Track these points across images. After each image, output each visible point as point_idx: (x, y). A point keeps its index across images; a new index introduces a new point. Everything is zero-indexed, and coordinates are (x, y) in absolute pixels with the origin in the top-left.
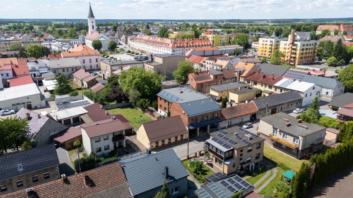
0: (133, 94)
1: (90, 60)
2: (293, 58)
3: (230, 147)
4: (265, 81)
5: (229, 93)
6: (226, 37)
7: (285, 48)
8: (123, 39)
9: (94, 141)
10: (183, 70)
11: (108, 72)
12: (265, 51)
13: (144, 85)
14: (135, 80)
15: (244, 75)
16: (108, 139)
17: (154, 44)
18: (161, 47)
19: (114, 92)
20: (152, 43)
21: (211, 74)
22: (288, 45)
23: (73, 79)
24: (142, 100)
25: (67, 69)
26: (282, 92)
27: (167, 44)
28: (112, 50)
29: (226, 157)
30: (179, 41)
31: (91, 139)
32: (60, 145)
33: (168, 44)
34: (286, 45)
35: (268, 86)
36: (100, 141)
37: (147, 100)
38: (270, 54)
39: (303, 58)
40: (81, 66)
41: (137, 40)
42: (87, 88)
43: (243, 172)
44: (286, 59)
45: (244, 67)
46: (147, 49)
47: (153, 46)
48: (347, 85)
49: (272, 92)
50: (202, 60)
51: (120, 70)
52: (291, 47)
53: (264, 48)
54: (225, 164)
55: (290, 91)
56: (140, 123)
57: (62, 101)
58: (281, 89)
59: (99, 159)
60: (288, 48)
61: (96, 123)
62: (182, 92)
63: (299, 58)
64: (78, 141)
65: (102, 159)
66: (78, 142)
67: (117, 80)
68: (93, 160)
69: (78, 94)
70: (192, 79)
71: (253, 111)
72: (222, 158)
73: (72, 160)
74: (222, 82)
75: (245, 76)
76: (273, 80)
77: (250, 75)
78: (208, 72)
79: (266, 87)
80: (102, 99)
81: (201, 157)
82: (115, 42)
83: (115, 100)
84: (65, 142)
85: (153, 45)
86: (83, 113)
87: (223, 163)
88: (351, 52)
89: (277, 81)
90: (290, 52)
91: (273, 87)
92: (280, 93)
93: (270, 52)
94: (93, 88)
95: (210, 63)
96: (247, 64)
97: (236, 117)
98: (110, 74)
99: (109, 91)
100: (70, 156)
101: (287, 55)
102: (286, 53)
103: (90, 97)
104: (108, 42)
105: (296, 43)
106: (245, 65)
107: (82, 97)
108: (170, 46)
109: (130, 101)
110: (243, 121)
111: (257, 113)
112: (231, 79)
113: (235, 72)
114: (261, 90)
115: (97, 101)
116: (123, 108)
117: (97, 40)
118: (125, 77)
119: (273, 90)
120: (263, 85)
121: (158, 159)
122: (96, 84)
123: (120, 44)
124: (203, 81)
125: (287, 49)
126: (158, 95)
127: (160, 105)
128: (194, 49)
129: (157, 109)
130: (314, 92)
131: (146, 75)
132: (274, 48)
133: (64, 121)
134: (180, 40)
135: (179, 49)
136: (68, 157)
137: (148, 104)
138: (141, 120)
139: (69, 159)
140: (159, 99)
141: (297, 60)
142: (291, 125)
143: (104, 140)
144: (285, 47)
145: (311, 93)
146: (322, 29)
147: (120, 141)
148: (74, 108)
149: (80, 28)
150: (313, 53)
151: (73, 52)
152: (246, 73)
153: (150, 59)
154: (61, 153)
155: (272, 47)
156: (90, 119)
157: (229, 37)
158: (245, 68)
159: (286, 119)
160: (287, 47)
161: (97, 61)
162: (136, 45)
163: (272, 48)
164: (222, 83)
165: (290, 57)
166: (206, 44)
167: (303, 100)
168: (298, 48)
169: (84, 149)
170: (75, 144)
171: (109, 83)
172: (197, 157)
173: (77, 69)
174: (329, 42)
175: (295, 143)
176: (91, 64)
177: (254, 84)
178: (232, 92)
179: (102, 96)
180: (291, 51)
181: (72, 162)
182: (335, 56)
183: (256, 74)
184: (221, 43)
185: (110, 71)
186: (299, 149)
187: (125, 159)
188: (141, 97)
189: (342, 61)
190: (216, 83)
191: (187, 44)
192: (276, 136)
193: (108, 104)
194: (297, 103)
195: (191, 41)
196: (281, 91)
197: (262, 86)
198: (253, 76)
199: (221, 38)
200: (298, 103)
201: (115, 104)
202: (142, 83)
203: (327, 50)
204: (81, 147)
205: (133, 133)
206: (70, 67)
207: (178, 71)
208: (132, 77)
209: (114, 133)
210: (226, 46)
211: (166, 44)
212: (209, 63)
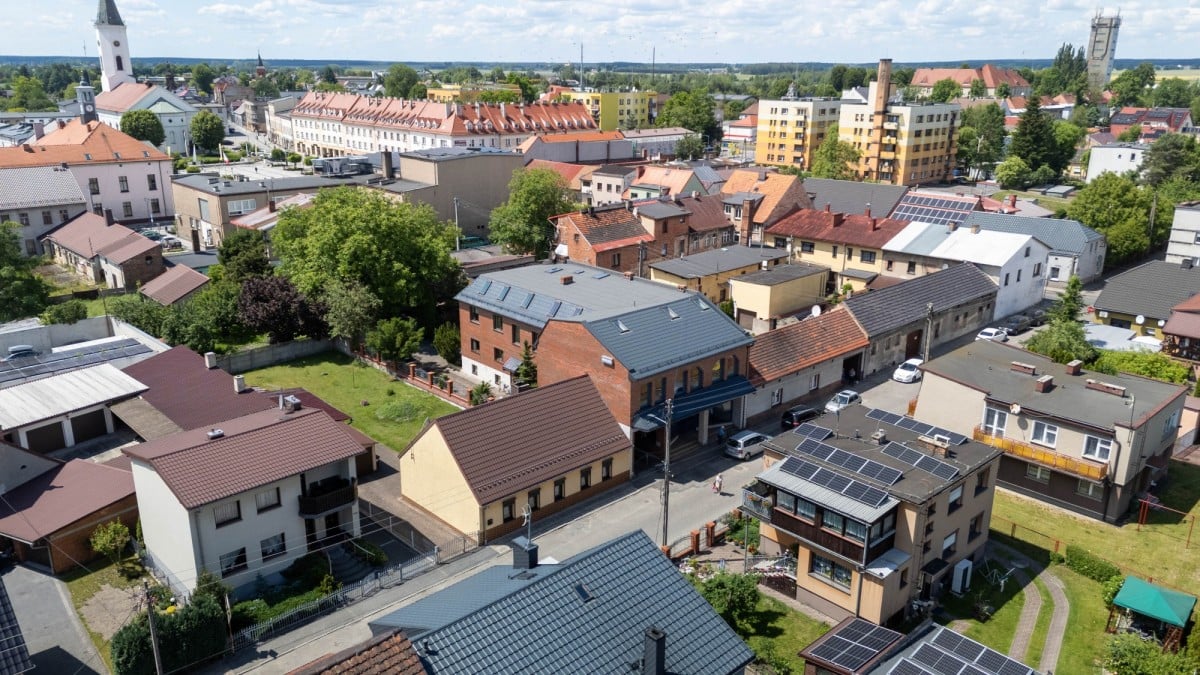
0: (344, 300)
1: (123, 180)
2: (886, 164)
3: (886, 501)
4: (844, 236)
5: (732, 282)
6: (639, 101)
7: (856, 129)
8: (244, 115)
9: (208, 524)
10: (535, 202)
11: (209, 226)
12: (781, 146)
13: (389, 261)
14: (349, 243)
15: (761, 216)
16: (278, 504)
17: (380, 123)
18: (409, 131)
19: (259, 298)
20: (371, 121)
21: (646, 216)
22: (866, 118)
23: (53, 257)
24: (387, 326)
25: (23, 215)
26: (914, 270)
27: (431, 120)
28: (207, 151)
29: (871, 546)
30: (477, 111)
31: (195, 512)
32: (19, 552)
33: (436, 120)
34: (862, 120)
35: (860, 253)
36: (239, 518)
37: (410, 323)
38: (798, 154)
39: (920, 162)
40: (84, 204)
41: (307, 112)
42: (121, 289)
43: (931, 603)
44: (862, 169)
45: (756, 189)
46: (351, 144)
47: (375, 133)
48: (1113, 242)
49: (877, 276)
50: (579, 176)
51: (267, 209)
52: (880, 125)
53: (777, 135)
54: (870, 577)
55: (946, 267)
56: (393, 420)
57: (11, 349)
58: (912, 260)
59: (245, 610)
60: (870, 131)
61: (211, 434)
62: (568, 281)
63: (907, 162)
64: (119, 525)
65: (256, 605)
66: (116, 532)
67: (259, 248)
68: (213, 618)
69: (85, 312)
70: (577, 236)
71: (850, 346)
72: (852, 551)
73: (93, 630)
74: (686, 244)
75: (766, 221)
76: (875, 229)
77: (785, 217)
78: (633, 207)
79: (850, 257)
80: (202, 329)
81: (717, 553)
82: (216, 121)
83: (261, 332)
84: (48, 536)
85: (374, 128)
86: (122, 393)
87: (856, 576)
88: (1066, 141)
89: (892, 235)
90: (875, 143)
91: (879, 254)
92: (906, 277)
93: (797, 147)
94: (152, 288)
95: (609, 187)
96: (766, 178)
97: (797, 372)
98: (218, 232)
99: (229, 296)
100: (77, 608)
101: (865, 154)
102: (863, 147)
103: (149, 323)
104: (190, 121)
105: (895, 110)
106: (760, 180)
107: (104, 328)
108: (443, 127)
109: (335, 333)
110: (821, 387)
111: (863, 350)
112: (714, 235)
113: (727, 206)
114: (833, 270)
115: (183, 336)
116: (303, 366)
117: (142, 108)
118: (299, 233)
119: (878, 267)
120: (840, 248)
121: (585, 588)
122: (163, 271)
123: (232, 132)
124: (620, 244)
125: (865, 132)
126: (458, 297)
127: (472, 340)
128: (539, 138)
129: (455, 360)
130: (1028, 267)
131: (394, 219)
132: (812, 135)
133: (29, 434)
134: (481, 106)
135: (481, 138)
136: (70, 612)
137: (415, 340)
138: (395, 409)
139: (77, 624)
140: (464, 315)
141: (901, 171)
142: (1055, 386)
143: (261, 511)
144: (859, 125)
145: (1020, 271)
146: (926, 81)
147: (331, 512)
148: (77, 373)
149: (58, 79)
150: (946, 146)
151: (44, 150)
152: (769, 212)
153: (379, 172)
154: (27, 596)
155: (805, 129)
156: (161, 416)
157: (648, 100)
158: (761, 193)
159: (1024, 365)
160: (866, 125)
161: (153, 187)
162: (305, 130)
163: (804, 133)
164: (686, 249)
165: (876, 160)
166: (576, 122)
167: (998, 299)
168: (905, 129)
169: (152, 565)
170: (101, 542)
171: (224, 263)
172: (700, 553)
173: (67, 214)
174: (993, 110)
175: (1096, 456)
176: (126, 197)
177: (803, 250)
178: (737, 278)
179: (204, 317)
180: (881, 140)
181: (96, 637)
182: (1019, 155)
183: (805, 212)
184: (621, 121)
185: (217, 219)
186: (1113, 479)
187: (368, 596)
188: (385, 313)
189: (1044, 171)
190: (663, 252)
191: (507, 123)
192: (1000, 433)
193: (233, 352)
194: (981, 309)
195: (522, 111)
196: (911, 267)
197: (834, 256)
198: (795, 220)
199: (621, 102)
200: (984, 309)
201: (262, 350)
202: (379, 251)
203: (987, 138)
204: (132, 555)
205: (375, 468)
206: (33, 205)
207: (511, 207)
208: (335, 228)
209: (303, 476)
210: (644, 132)
211: (428, 122)
212: (604, 187)
